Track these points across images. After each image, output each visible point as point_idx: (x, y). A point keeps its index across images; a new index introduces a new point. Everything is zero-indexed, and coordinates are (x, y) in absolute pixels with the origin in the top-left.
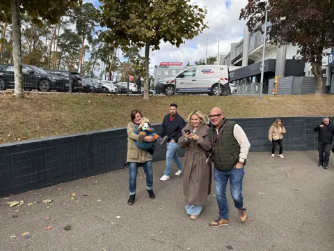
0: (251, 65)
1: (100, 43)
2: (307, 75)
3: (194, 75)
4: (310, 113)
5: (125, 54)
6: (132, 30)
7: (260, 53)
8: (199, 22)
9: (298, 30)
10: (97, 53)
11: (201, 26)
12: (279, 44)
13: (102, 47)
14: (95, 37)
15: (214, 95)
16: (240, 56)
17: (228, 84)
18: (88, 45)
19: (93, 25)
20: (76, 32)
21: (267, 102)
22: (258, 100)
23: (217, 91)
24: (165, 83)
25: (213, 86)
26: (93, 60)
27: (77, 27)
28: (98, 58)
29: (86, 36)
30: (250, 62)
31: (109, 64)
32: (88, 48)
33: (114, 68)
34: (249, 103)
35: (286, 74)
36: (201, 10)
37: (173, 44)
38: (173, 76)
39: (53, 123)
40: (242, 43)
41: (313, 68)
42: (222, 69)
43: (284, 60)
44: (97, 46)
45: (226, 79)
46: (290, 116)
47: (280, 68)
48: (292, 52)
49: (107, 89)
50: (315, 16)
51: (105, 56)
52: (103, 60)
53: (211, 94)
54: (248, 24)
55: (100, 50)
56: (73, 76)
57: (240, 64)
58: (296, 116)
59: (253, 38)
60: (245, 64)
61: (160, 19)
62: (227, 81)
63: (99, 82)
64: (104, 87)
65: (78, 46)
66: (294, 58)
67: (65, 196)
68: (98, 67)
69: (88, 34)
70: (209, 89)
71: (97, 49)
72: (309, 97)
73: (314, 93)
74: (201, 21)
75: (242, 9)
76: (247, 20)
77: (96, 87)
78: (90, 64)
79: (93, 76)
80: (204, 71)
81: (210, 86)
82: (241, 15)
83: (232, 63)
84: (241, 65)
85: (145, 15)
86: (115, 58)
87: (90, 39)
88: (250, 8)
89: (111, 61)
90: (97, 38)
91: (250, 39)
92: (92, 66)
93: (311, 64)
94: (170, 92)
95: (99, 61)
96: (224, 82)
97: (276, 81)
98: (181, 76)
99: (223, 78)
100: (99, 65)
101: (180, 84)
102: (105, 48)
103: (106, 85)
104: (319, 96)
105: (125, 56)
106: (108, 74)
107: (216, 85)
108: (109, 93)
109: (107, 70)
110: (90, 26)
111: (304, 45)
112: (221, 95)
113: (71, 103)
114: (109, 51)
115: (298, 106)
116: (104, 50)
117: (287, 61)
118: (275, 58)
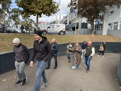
0: (70, 24)
1: (12, 13)
2: (88, 28)
3: (53, 27)
6: (32, 9)
7: (73, 20)
8: (57, 8)
9: (87, 13)
10: (11, 17)
11: (58, 10)
12: (80, 17)
13: (13, 15)
14: (10, 10)
15: (61, 35)
16: (66, 21)
17: (65, 31)
18: (7, 14)
19: (9, 6)
20: (2, 8)
21: (78, 37)
22: (76, 37)
23: (62, 33)
24: (43, 30)
25: (60, 31)
26: (9, 20)
27: (2, 6)
28: (11, 19)
29: (6, 10)
30: (70, 23)
31: (17, 21)
32: (7, 15)
33: (19, 23)
34: (73, 38)
35: (82, 28)
36: (58, 4)
37: (47, 15)
39: (2, 47)
40: (67, 16)
41: (91, 26)
42: (63, 25)
43: (81, 23)
44: (11, 14)
47: (80, 26)
48: (84, 20)
49: (17, 32)
51: (15, 18)
52: (14, 20)
53: (59, 34)
54: (70, 9)
55: (12, 16)
56: (3, 26)
57: (66, 24)
59: (71, 15)
60: (68, 24)
61: (43, 6)
62: (65, 30)
63: (14, 29)
64: (16, 31)
65: (3, 14)
66: (84, 22)
67: (12, 77)
68: (11, 23)
69: (7, 9)
71: (11, 16)
72: (90, 36)
73: (92, 34)
74: (58, 8)
75: (69, 4)
77: (13, 31)
78: (8, 21)
79: (9, 26)
80: (57, 26)
81: (59, 32)
82: (68, 6)
83: (64, 23)
85: (37, 4)
86: (19, 19)
87: (8, 11)
88: (71, 4)
90: (11, 11)
91: (69, 15)
92: (9, 22)
93: (91, 25)
94: (45, 33)
95: (12, 20)
97: (79, 30)
98: (49, 27)
100: (12, 22)
101: (49, 30)
102: (14, 15)
103: (17, 30)
104: (93, 35)
105: (23, 19)
106: (16, 25)
107: (61, 31)
108: (18, 33)
109: (16, 24)
110: (8, 6)
111: (89, 18)
112: (63, 35)
113: (7, 38)
114: (16, 16)
115: (88, 39)
116: (14, 16)
117: (82, 23)
118: (78, 22)
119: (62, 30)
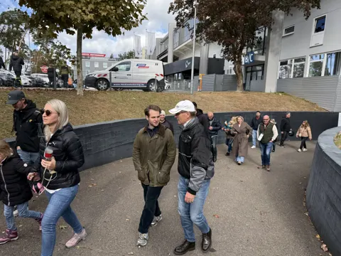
0: (176, 62)
1: (2, 25)
2: (226, 73)
3: (128, 69)
4: (235, 108)
5: (36, 41)
6: (61, 14)
7: (184, 51)
8: (138, 13)
9: (222, 31)
11: (140, 17)
12: (204, 42)
13: (5, 31)
15: (150, 91)
16: (166, 52)
17: (163, 80)
22: (192, 97)
23: (154, 87)
24: (96, 76)
25: (149, 82)
30: (175, 59)
35: (209, 72)
37: (109, 33)
38: (105, 69)
40: (167, 38)
41: (235, 67)
42: (157, 64)
43: (207, 59)
45: (162, 75)
46: (221, 112)
47: (203, 66)
48: (216, 50)
50: (237, 19)
51: (10, 42)
52: (7, 46)
53: (147, 89)
54: (177, 19)
55: (2, 33)
57: (165, 60)
58: (225, 112)
59: (177, 34)
60: (170, 60)
62: (163, 77)
66: (215, 57)
70: (145, 84)
72: (232, 94)
73: (236, 89)
74: (140, 12)
75: (172, 3)
76: (176, 14)
77: (5, 79)
80: (140, 66)
81: (146, 82)
82: (170, 9)
83: (158, 58)
84: (167, 61)
86: (23, 45)
88: (179, 3)
89: (18, 48)
91: (174, 35)
93: (234, 64)
94: (103, 86)
96: (160, 78)
97: (200, 79)
98: (115, 69)
99: (159, 74)
101: (116, 78)
102: (9, 31)
104: (239, 93)
105: (36, 44)
107: (152, 81)
111: (227, 46)
112: (157, 91)
114: (15, 35)
115: (226, 102)
116: (8, 35)
117: (210, 59)
118: (199, 56)
119: (153, 76)
